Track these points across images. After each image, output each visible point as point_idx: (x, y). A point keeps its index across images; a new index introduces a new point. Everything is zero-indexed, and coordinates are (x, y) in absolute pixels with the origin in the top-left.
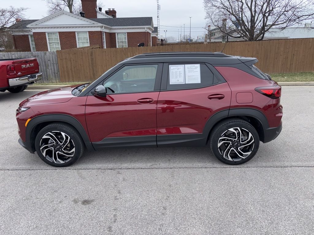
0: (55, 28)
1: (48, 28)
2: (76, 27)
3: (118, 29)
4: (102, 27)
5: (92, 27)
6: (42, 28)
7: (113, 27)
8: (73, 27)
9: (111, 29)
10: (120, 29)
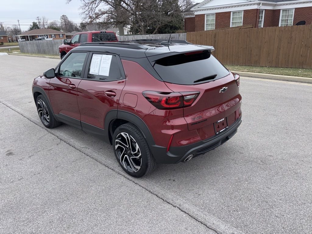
0: (213, 9)
1: (208, 9)
2: (232, 7)
3: (284, 5)
4: (259, 4)
5: (248, 5)
6: (203, 10)
7: (278, 3)
8: (229, 7)
9: (275, 5)
10: (287, 4)
